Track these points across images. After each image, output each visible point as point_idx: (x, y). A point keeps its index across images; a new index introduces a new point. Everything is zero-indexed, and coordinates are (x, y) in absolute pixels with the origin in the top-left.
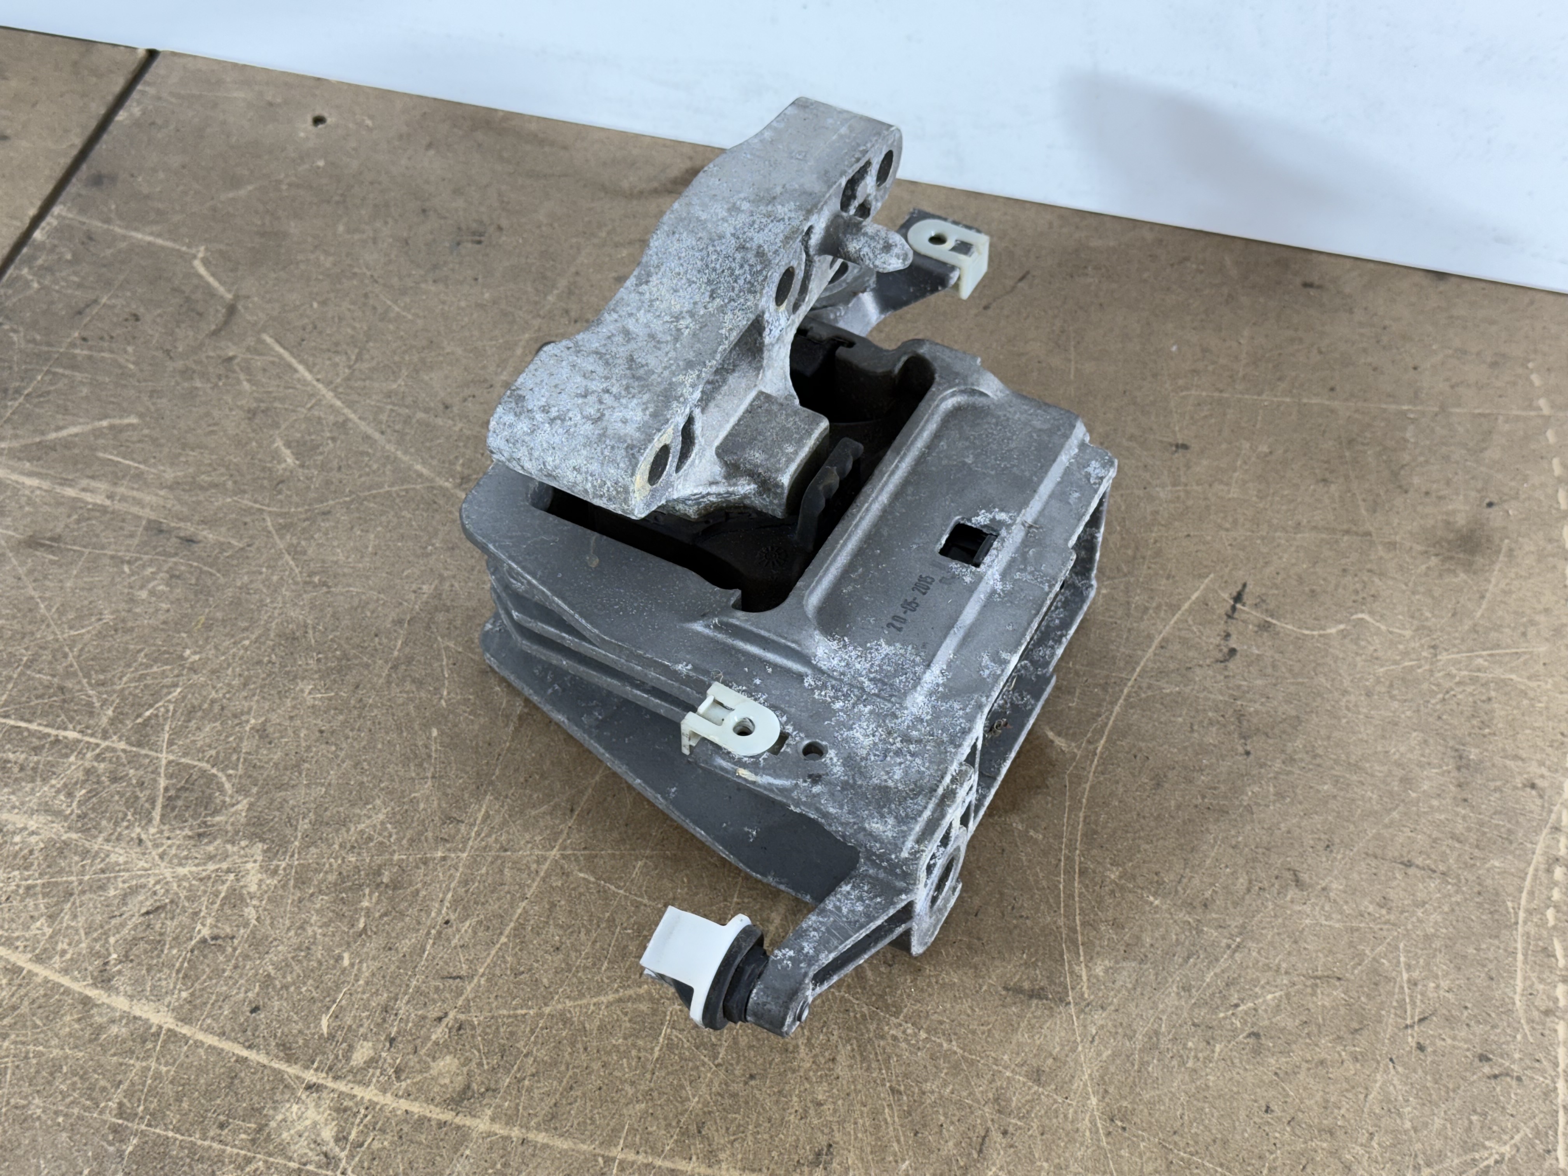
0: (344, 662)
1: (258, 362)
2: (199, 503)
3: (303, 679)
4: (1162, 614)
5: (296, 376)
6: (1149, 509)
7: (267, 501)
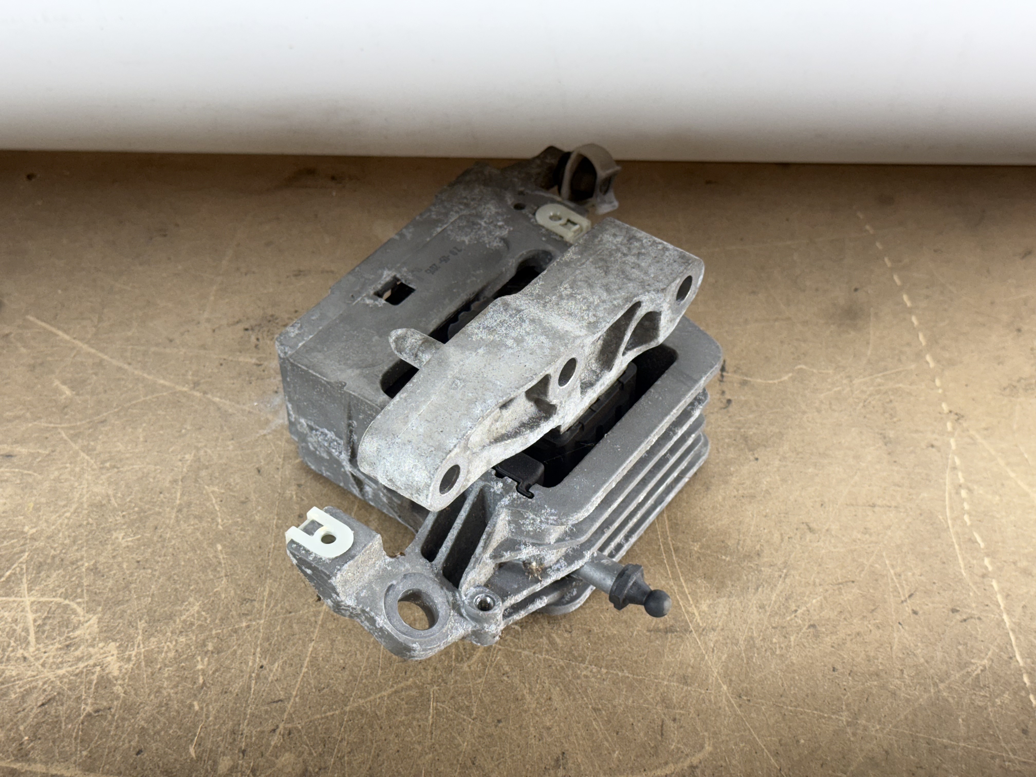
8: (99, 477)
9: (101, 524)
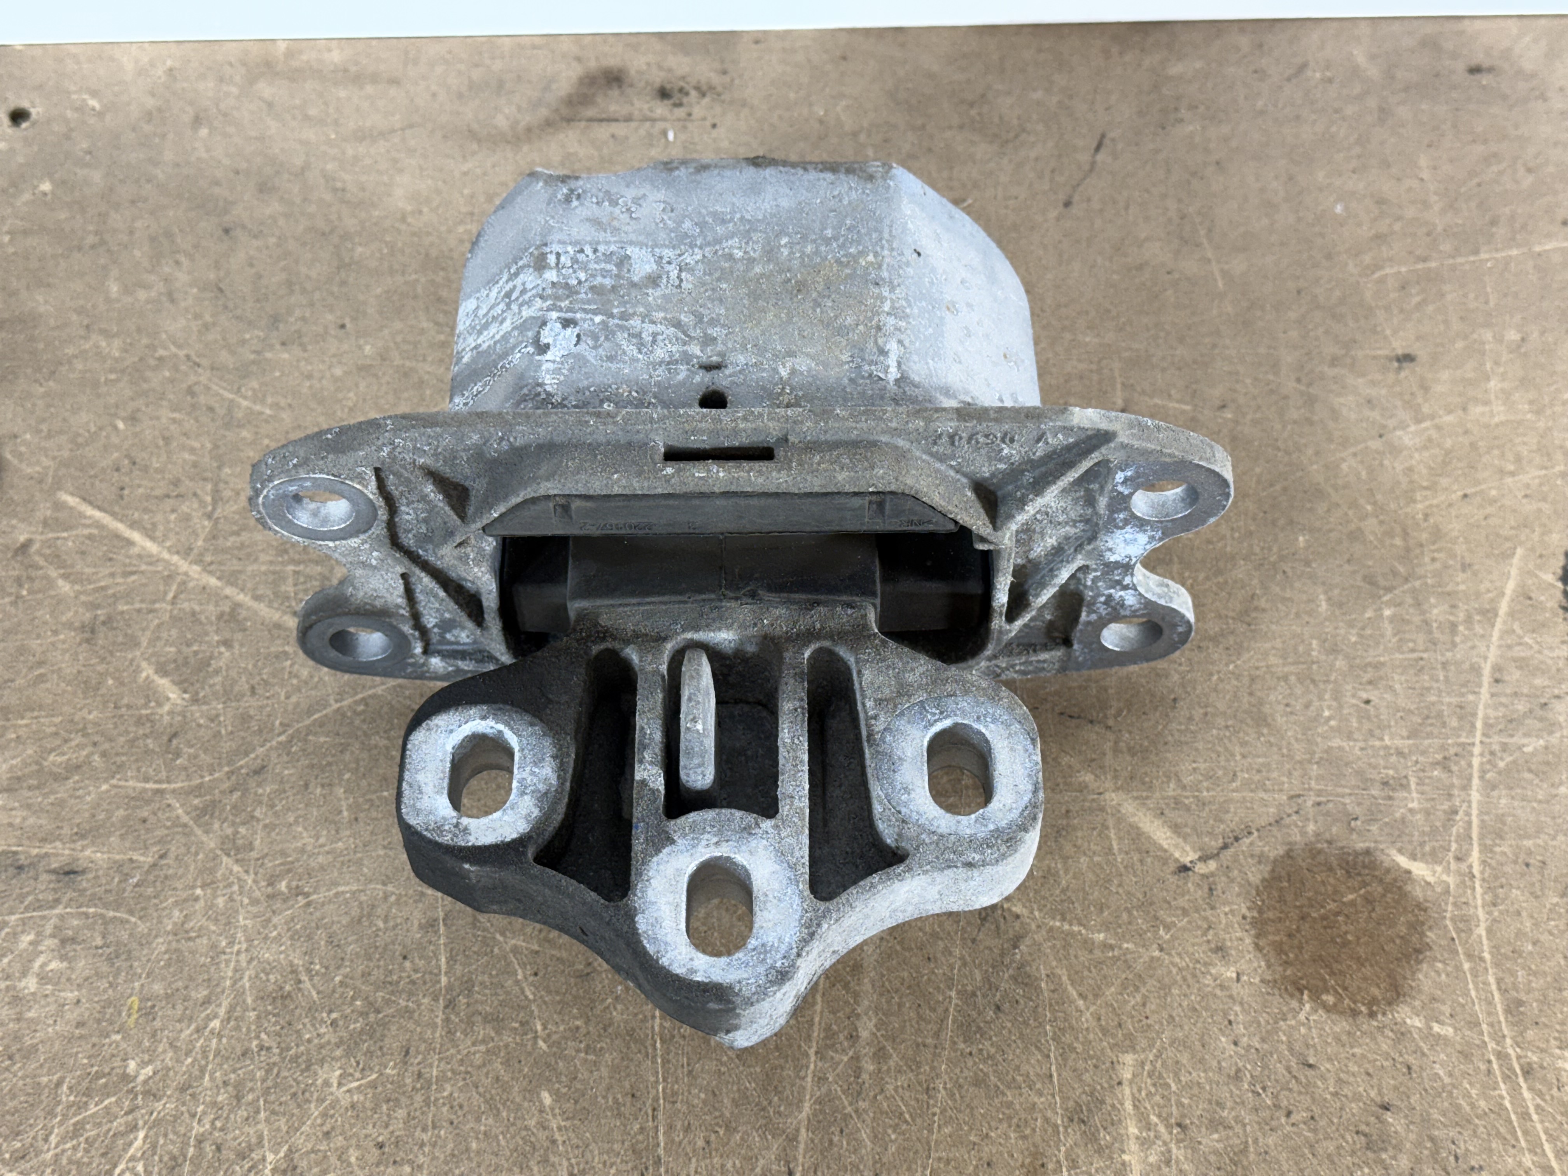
0: (372, 1017)
1: (68, 541)
2: (61, 803)
3: (322, 1062)
4: (1478, 629)
5: (135, 551)
6: (1399, 467)
7: (164, 775)
8: (269, 920)
9: (289, 1049)
